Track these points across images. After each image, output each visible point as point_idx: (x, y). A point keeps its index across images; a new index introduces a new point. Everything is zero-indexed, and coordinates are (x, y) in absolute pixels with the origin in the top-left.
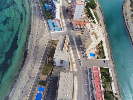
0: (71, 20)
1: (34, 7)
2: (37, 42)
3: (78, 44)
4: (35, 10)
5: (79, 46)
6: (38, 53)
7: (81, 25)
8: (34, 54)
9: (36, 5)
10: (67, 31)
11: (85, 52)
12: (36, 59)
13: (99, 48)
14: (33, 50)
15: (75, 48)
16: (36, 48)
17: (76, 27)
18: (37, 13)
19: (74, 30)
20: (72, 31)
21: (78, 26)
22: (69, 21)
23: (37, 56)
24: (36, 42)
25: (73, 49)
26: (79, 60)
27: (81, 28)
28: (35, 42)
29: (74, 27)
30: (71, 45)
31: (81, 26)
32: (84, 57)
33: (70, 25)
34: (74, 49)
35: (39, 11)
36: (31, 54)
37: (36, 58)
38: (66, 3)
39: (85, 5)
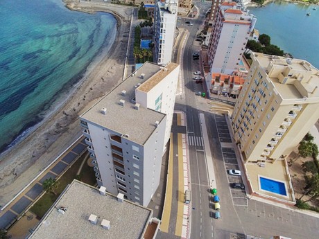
0: (202, 74)
1: (116, 43)
2: (81, 105)
3: (216, 137)
4: (113, 48)
5: (218, 144)
6: (66, 133)
7: (233, 81)
8: (49, 134)
9: (121, 39)
10: (184, 97)
11: (238, 169)
12: (46, 149)
13: (306, 168)
14: (56, 122)
15: (202, 148)
16: (67, 118)
17: (215, 88)
18: (115, 52)
19: (207, 96)
20: (200, 99)
21: (222, 85)
22: (196, 75)
23: (56, 142)
24: (77, 105)
25: (192, 148)
26: (212, 191)
27: (233, 93)
28: (74, 105)
29: (209, 88)
30: (189, 135)
31: (232, 86)
32: (233, 186)
33: (196, 85)
34: (195, 149)
35: (123, 50)
36: (43, 133)
37: (50, 145)
38: (198, 45)
39: (250, 27)
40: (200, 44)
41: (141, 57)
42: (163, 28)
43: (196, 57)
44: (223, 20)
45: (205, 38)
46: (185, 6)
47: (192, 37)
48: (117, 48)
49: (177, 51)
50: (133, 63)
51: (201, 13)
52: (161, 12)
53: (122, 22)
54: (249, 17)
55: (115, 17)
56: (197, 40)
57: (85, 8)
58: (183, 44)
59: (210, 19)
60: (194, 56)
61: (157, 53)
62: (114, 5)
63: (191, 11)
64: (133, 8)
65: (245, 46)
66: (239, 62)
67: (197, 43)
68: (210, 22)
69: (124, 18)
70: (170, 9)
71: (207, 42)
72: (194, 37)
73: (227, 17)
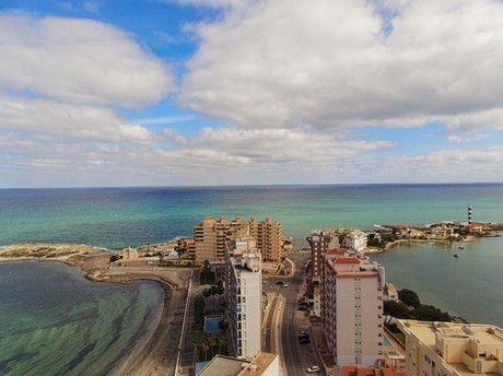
0: (323, 371)
1: (161, 328)
4: (156, 336)
9: (171, 320)
18: (159, 345)
35: (172, 338)
38: (303, 317)
39: (380, 281)
40: (307, 315)
41: (206, 348)
42: (242, 295)
43: (305, 340)
44: (334, 273)
45: (312, 304)
46: (271, 261)
47: (290, 304)
48: (163, 337)
49: (269, 331)
50: (191, 363)
51: (297, 267)
52: (235, 271)
53: (174, 292)
54: (371, 266)
55: (164, 285)
56: (300, 309)
57: (116, 276)
58: (278, 319)
59: (313, 275)
60: (300, 338)
61: (235, 338)
62: (162, 268)
63: (282, 266)
64: (192, 270)
65: (382, 311)
66: (381, 340)
67: (300, 315)
68: (314, 279)
69: (177, 285)
70: (251, 265)
71: (317, 312)
72: (294, 305)
73: (339, 268)
